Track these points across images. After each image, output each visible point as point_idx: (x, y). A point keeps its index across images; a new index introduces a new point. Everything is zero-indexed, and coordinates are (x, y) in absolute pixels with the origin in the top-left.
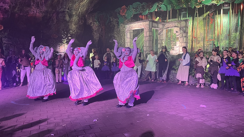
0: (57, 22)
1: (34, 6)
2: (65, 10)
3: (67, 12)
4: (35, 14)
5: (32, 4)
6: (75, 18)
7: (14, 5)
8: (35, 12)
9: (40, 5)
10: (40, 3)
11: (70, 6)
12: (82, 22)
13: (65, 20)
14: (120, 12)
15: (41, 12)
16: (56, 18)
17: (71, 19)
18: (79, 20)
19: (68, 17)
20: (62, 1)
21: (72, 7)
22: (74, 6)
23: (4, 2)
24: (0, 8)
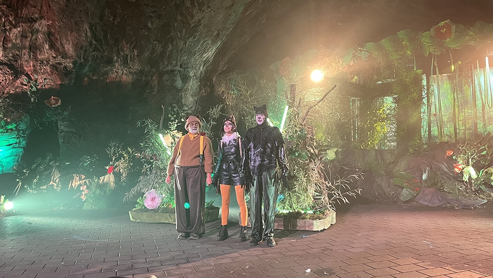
0: (159, 91)
1: (119, 62)
2: (174, 68)
3: (179, 71)
4: (120, 77)
5: (115, 58)
6: (193, 83)
8: (120, 72)
9: (129, 60)
10: (129, 57)
11: (184, 60)
12: (206, 91)
13: (174, 87)
14: (278, 69)
15: (130, 73)
16: (158, 84)
17: (185, 86)
18: (200, 86)
19: (179, 78)
20: (170, 51)
21: (188, 63)
22: (193, 60)
23: (65, 56)
24: (56, 67)
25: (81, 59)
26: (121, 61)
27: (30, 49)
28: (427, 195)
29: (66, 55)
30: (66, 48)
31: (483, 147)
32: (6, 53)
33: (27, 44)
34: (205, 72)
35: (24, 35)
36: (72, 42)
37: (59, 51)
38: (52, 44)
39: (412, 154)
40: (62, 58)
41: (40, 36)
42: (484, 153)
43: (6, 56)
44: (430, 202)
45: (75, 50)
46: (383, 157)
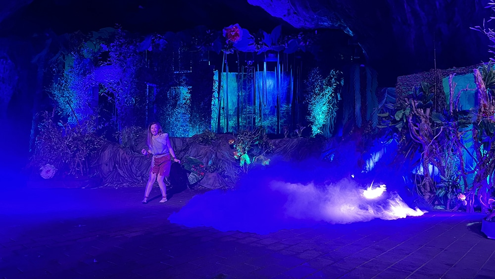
14: (68, 42)
28: (210, 179)
31: (256, 138)
39: (202, 142)
42: (257, 143)
44: (213, 185)
46: (175, 144)
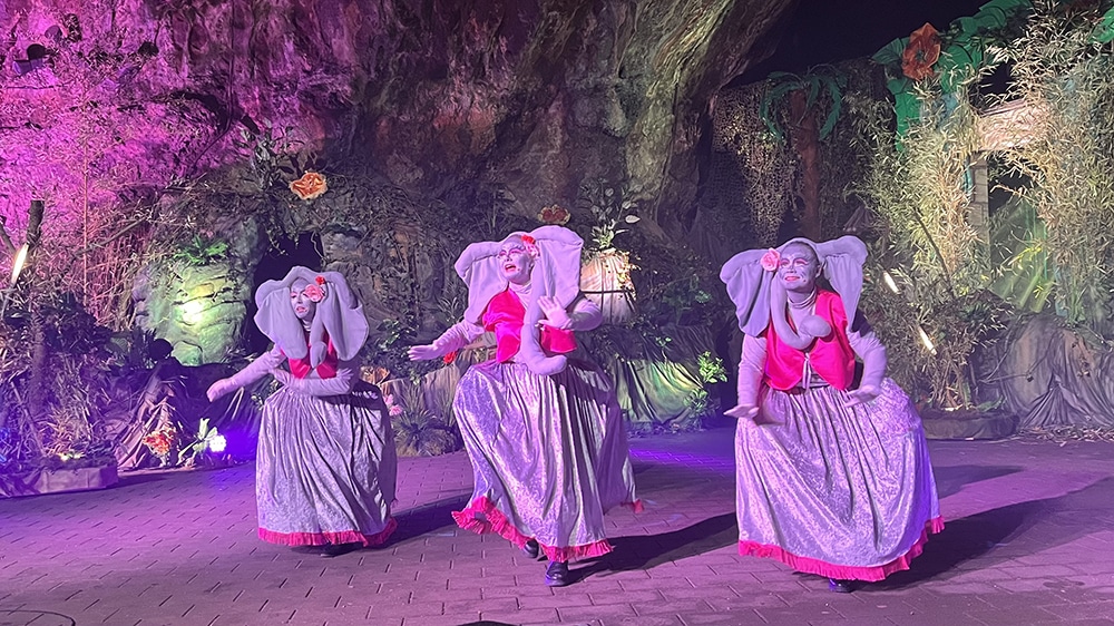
0: (565, 144)
1: (463, 73)
2: (604, 80)
3: (616, 86)
4: (467, 113)
5: (453, 64)
6: (655, 116)
7: (373, 76)
8: (466, 101)
9: (487, 66)
10: (487, 57)
11: (629, 56)
12: (691, 137)
13: (606, 132)
14: (900, 61)
15: (491, 101)
16: (564, 125)
17: (633, 126)
18: (674, 124)
19: (617, 107)
20: (592, 34)
21: (640, 64)
22: (653, 54)
23: (332, 67)
24: (312, 97)
25: (369, 73)
26: (467, 68)
27: (252, 55)
29: (337, 64)
30: (335, 47)
32: (197, 67)
33: (245, 43)
34: (687, 85)
35: (237, 21)
36: (350, 31)
37: (317, 54)
38: (301, 40)
40: (326, 71)
41: (274, 21)
43: (198, 78)
45: (357, 51)
